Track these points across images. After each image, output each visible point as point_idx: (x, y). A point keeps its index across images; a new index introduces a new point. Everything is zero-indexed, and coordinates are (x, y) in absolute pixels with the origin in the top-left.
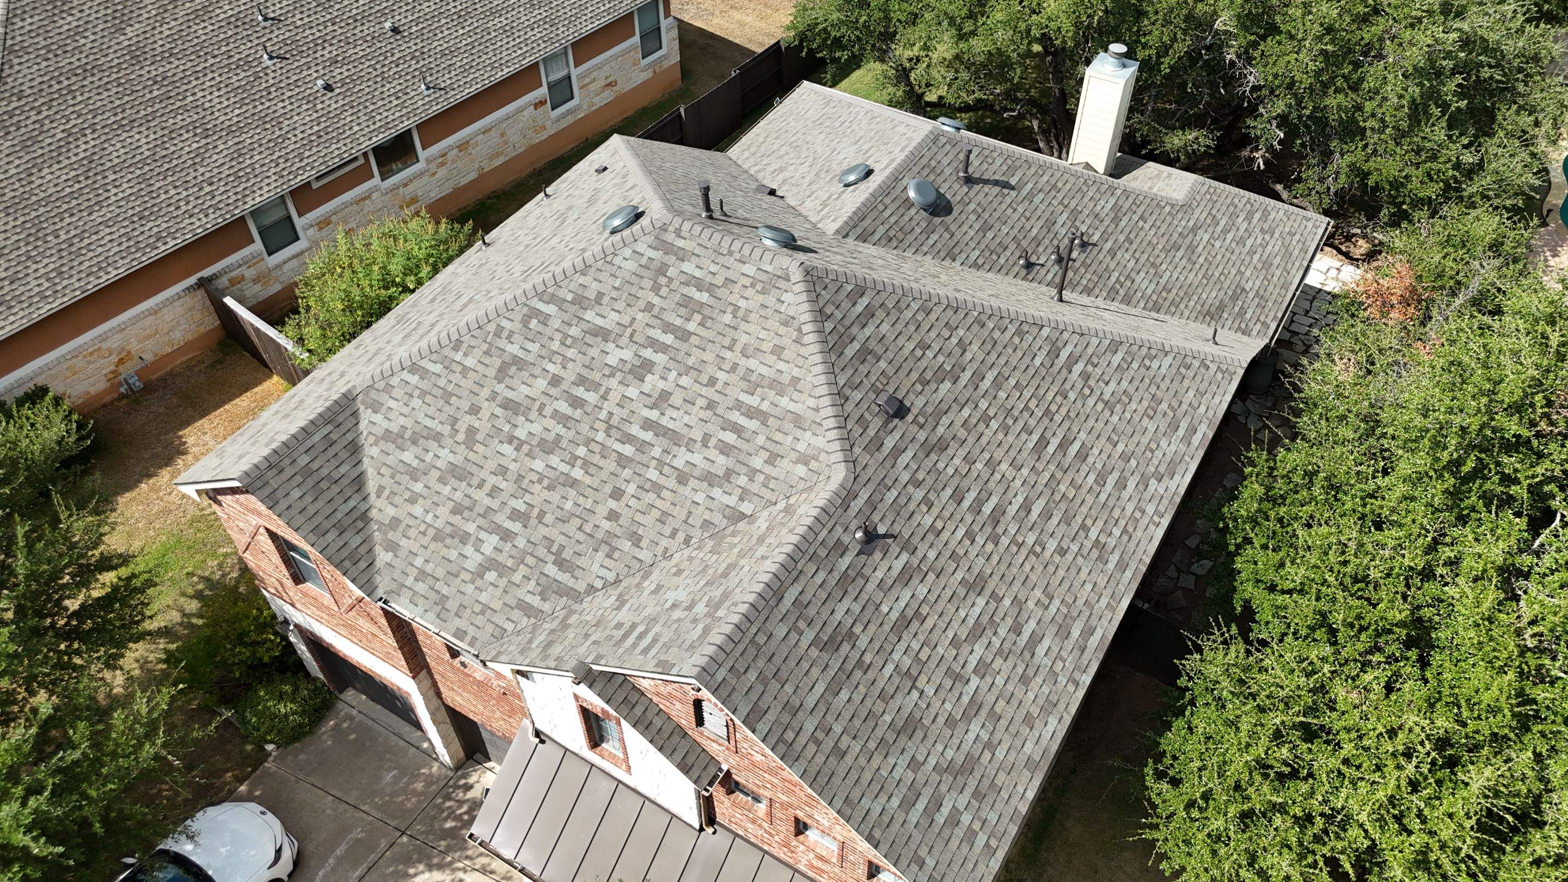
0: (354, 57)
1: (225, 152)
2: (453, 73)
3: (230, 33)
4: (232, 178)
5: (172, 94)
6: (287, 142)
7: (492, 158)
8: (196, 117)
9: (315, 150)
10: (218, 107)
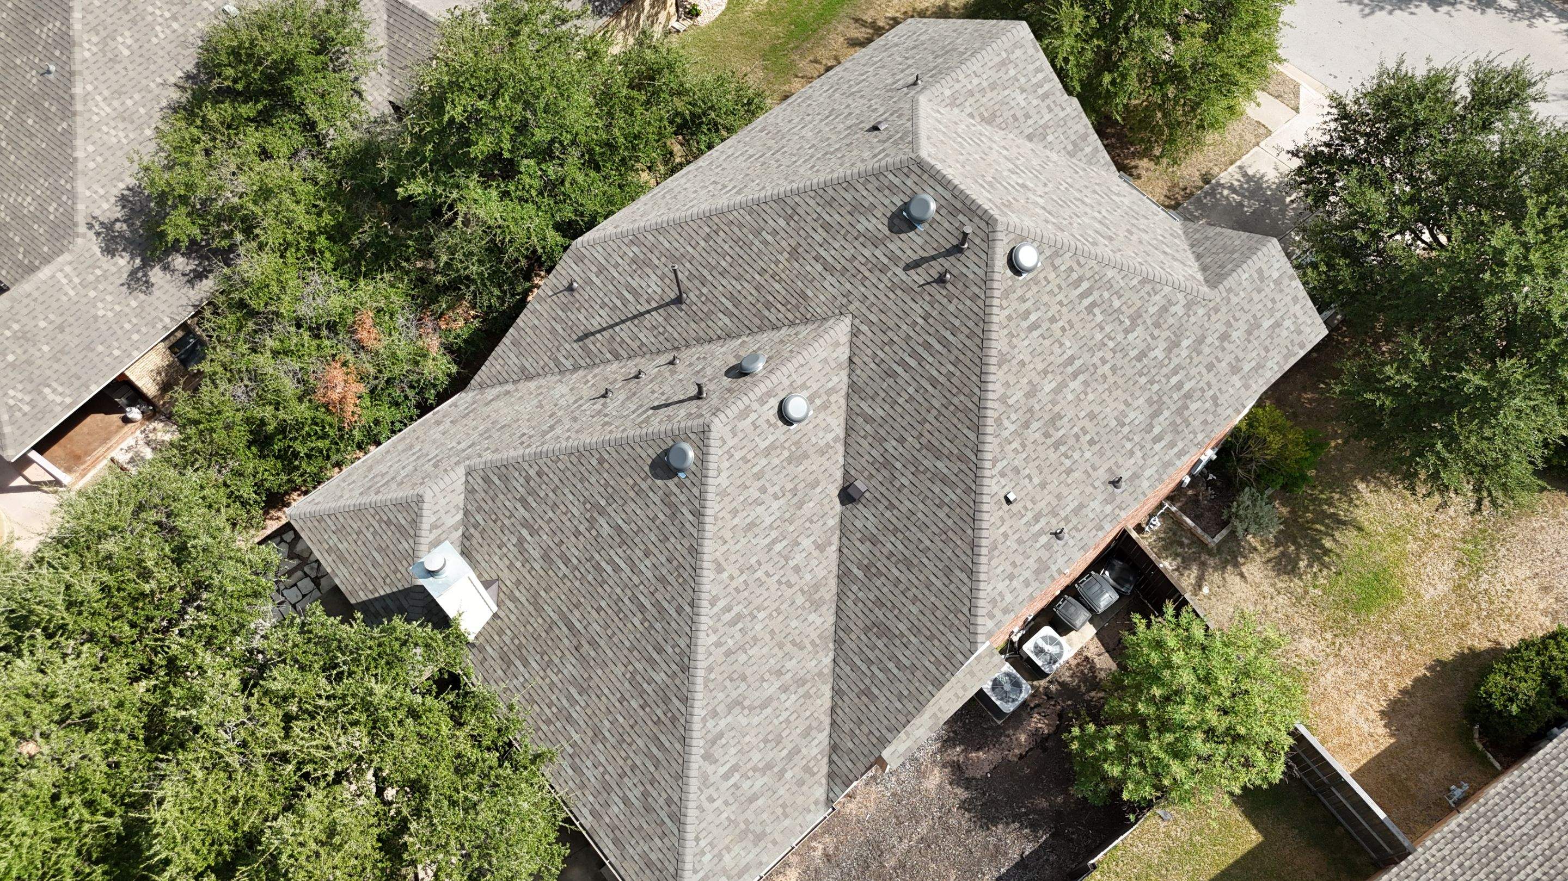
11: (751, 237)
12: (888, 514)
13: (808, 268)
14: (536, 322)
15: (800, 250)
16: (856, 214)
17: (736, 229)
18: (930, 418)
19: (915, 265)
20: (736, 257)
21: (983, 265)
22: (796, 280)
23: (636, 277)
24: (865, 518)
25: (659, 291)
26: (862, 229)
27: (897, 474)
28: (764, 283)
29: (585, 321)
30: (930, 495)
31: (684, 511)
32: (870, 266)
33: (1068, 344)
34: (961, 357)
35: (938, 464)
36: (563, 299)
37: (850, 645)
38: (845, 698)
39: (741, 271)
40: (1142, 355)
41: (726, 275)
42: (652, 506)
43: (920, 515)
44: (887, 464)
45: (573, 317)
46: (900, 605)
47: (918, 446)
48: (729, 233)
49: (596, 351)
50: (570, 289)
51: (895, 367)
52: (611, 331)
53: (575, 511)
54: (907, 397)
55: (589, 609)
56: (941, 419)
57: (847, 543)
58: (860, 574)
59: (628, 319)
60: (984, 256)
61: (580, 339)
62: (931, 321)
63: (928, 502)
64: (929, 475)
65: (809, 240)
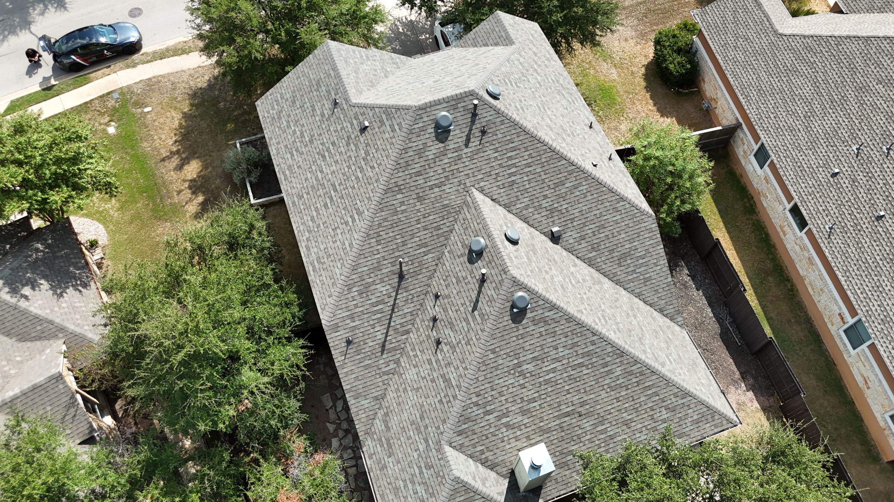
0: (858, 192)
1: (794, 124)
2: (842, 246)
3: (877, 131)
4: (777, 126)
5: (834, 104)
6: (797, 152)
7: (811, 285)
8: (818, 113)
9: (791, 164)
10: (824, 123)
11: (395, 217)
12: (575, 224)
13: (433, 196)
14: (354, 376)
15: (421, 195)
16: (423, 155)
17: (386, 224)
18: (544, 177)
19: (468, 140)
20: (401, 232)
21: (490, 109)
22: (434, 206)
23: (371, 297)
24: (570, 237)
25: (388, 287)
26: (433, 157)
27: (560, 208)
28: (424, 224)
29: (375, 343)
30: (578, 198)
31: (546, 314)
32: (453, 163)
33: (531, 103)
34: (525, 145)
35: (567, 186)
36: (352, 351)
37: (622, 277)
38: (643, 293)
39: (410, 233)
40: (539, 83)
41: (406, 243)
42: (534, 332)
43: (584, 208)
44: (552, 211)
45: (367, 350)
46: (617, 242)
47: (553, 191)
48: (384, 228)
49: (396, 344)
50: (349, 342)
51: (510, 180)
52: (391, 329)
53: (511, 381)
54: (527, 182)
55: (565, 398)
56: (547, 172)
57: (577, 252)
58: (594, 254)
59: (391, 315)
60: (486, 106)
61: (382, 352)
62: (499, 149)
63: (581, 201)
64: (569, 193)
65: (419, 187)
